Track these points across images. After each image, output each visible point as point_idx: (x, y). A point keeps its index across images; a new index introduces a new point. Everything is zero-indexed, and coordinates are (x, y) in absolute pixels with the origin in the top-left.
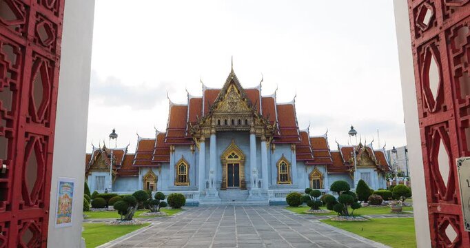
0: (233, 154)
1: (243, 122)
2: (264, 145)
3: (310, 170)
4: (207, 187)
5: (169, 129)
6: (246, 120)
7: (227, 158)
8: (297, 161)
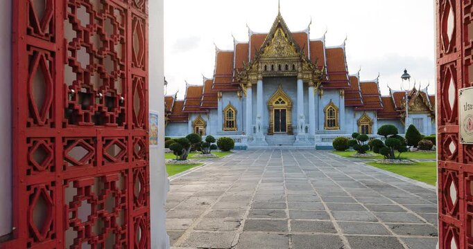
0: (280, 100)
1: (290, 68)
2: (312, 90)
3: (359, 116)
4: (255, 132)
5: (216, 75)
6: (294, 66)
7: (274, 104)
8: (346, 107)
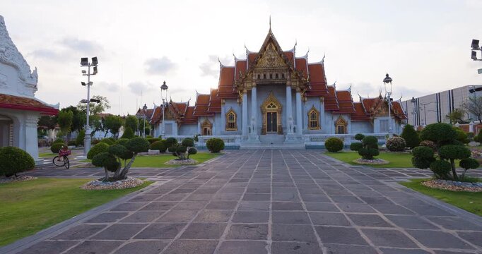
0: (272, 104)
1: (280, 76)
2: (299, 96)
3: (336, 118)
4: (250, 132)
5: (221, 86)
6: (283, 75)
7: (266, 108)
8: (325, 111)
